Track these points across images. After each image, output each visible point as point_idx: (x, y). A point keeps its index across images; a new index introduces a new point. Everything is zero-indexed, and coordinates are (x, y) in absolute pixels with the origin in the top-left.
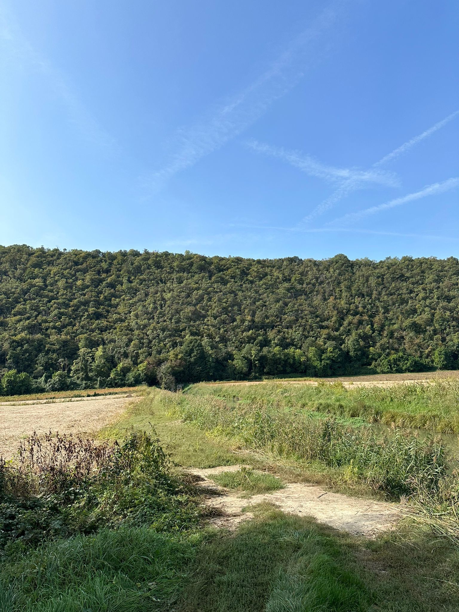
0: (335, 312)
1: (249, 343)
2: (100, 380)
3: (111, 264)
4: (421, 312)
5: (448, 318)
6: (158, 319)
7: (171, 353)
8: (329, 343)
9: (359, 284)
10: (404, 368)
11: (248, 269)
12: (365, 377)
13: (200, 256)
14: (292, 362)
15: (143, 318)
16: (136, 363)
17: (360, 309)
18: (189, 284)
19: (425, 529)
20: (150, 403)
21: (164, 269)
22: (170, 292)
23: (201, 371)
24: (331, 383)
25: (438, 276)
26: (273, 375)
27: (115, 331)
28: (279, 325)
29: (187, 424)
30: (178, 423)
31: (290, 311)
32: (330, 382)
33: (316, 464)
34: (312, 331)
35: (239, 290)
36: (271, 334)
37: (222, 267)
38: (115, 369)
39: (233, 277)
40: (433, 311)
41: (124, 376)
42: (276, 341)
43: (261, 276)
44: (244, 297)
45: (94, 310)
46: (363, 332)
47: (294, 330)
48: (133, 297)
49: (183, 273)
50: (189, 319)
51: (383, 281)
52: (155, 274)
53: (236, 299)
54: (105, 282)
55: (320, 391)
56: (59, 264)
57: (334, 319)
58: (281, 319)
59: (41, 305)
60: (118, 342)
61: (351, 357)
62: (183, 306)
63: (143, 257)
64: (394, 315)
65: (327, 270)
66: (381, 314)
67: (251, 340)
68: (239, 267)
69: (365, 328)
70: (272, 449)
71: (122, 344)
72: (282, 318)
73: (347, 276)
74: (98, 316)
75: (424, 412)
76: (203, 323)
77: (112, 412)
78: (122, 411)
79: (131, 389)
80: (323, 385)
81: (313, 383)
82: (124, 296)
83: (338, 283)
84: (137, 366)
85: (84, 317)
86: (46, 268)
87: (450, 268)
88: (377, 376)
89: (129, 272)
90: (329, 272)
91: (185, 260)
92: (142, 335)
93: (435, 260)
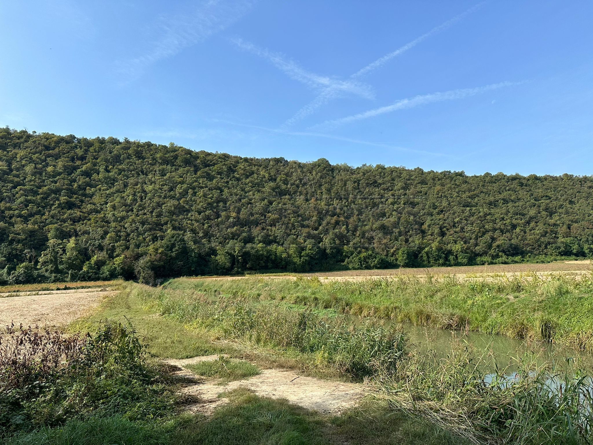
0: (315, 213)
1: (233, 239)
2: (72, 273)
3: (86, 151)
4: (389, 216)
5: (412, 222)
6: (137, 211)
7: (151, 248)
8: (308, 241)
9: (338, 187)
10: (372, 265)
11: (235, 166)
12: (339, 273)
13: (185, 150)
14: (273, 258)
15: (121, 209)
16: (111, 257)
17: (338, 211)
18: (173, 177)
19: (383, 404)
20: (126, 297)
21: (146, 160)
22: (151, 185)
23: (182, 266)
24: (309, 278)
25: (405, 184)
26: (255, 270)
27: (89, 222)
28: (263, 223)
29: (165, 317)
30: (156, 316)
31: (274, 210)
32: (307, 277)
33: (291, 352)
34: (294, 229)
35: (225, 187)
36: (256, 231)
37: (209, 162)
38: (88, 262)
39: (219, 173)
40: (399, 215)
41: (99, 269)
42: (259, 238)
43: (248, 174)
44: (230, 194)
45: (66, 199)
46: (339, 232)
47: (277, 228)
48: (110, 188)
49: (167, 166)
50: (172, 213)
51: (359, 186)
52: (136, 164)
53: (222, 195)
54: (79, 170)
55: (298, 285)
56: (27, 147)
57: (314, 218)
58: (265, 217)
59: (4, 191)
60: (93, 234)
61: (327, 254)
62: (165, 200)
63: (123, 146)
64: (366, 217)
65: (311, 173)
66: (355, 216)
67: (234, 236)
68: (226, 163)
69: (340, 228)
70: (250, 338)
71: (97, 236)
72: (267, 216)
73: (328, 180)
74: (70, 206)
75: (387, 304)
76: (187, 218)
77: (84, 305)
78: (95, 305)
79: (106, 283)
80: (301, 279)
81: (293, 277)
82: (100, 186)
83: (319, 185)
84: (113, 259)
85: (54, 206)
86: (11, 151)
87: (416, 177)
88: (348, 271)
89: (106, 161)
90: (312, 174)
91: (169, 152)
92: (119, 228)
93: (404, 169)
